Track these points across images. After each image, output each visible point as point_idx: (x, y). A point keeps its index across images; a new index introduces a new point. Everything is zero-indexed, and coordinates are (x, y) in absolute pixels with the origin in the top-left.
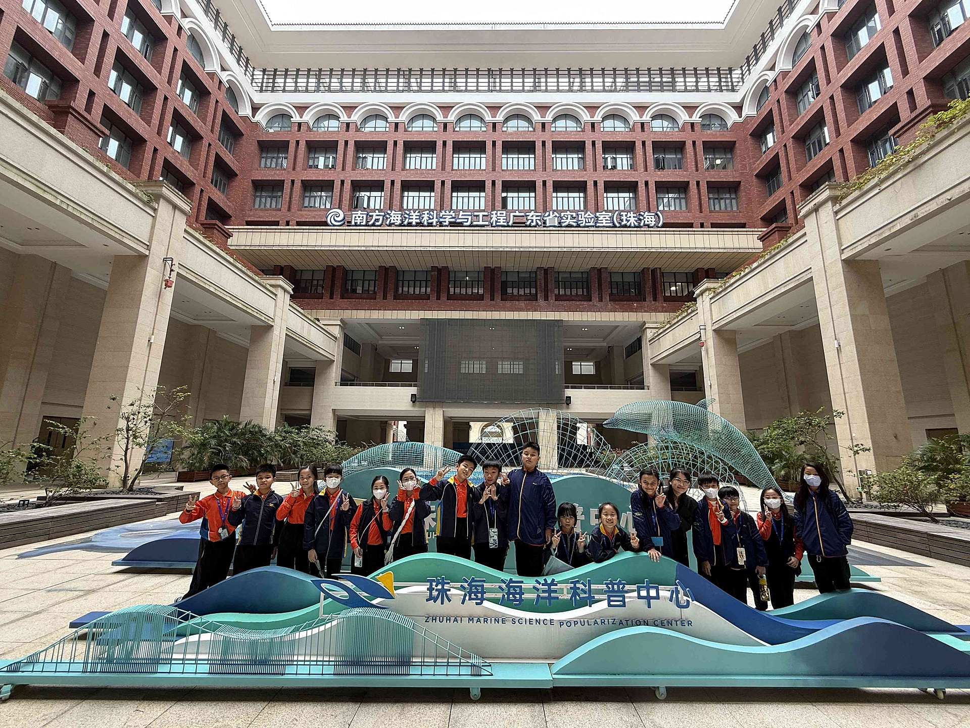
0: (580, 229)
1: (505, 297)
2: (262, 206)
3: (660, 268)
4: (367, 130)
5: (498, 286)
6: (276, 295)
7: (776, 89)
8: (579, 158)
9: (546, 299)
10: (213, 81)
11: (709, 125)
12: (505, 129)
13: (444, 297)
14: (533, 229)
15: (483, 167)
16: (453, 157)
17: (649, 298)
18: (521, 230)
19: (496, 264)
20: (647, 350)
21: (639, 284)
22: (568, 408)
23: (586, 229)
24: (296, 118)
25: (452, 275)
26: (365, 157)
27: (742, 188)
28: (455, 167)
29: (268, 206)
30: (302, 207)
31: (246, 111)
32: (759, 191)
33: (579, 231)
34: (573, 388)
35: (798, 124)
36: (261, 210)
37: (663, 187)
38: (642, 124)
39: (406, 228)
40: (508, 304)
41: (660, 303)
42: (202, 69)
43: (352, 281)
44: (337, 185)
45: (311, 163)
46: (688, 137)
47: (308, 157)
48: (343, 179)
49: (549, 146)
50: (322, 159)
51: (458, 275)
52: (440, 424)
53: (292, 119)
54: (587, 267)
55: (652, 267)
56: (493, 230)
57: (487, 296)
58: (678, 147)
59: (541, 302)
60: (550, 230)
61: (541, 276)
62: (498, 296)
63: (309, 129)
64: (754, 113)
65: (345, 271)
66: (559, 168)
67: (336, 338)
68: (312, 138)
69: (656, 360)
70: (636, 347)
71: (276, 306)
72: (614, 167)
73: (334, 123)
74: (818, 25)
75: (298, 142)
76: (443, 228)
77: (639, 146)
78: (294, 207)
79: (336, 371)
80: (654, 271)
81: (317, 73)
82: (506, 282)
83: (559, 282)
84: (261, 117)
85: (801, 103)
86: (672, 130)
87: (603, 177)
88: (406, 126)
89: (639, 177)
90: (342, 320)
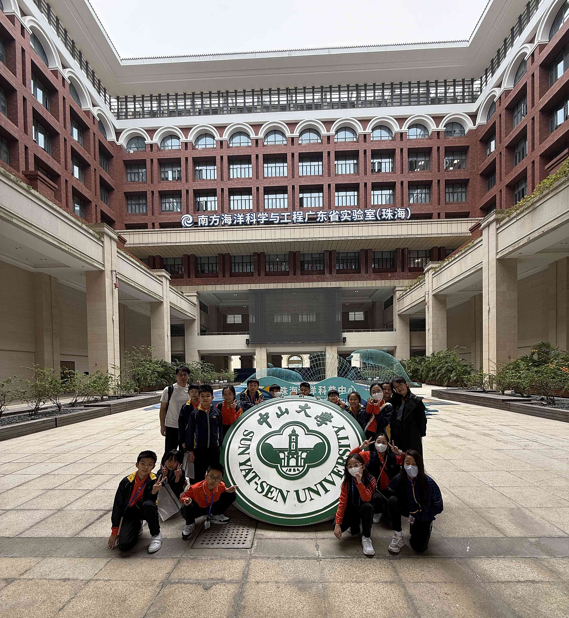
0: (353, 223)
1: (303, 272)
2: (134, 212)
3: (408, 248)
4: (200, 147)
5: (298, 264)
6: (162, 282)
7: (500, 105)
8: (354, 164)
9: (331, 273)
10: (89, 118)
11: (451, 132)
12: (300, 142)
13: (263, 273)
14: (321, 224)
15: (286, 175)
16: (264, 167)
17: (399, 269)
18: (313, 225)
19: (297, 250)
20: (396, 305)
21: (394, 259)
22: (344, 345)
23: (357, 223)
24: (148, 141)
25: (267, 258)
26: (201, 170)
27: (470, 184)
28: (266, 176)
29: (137, 212)
30: (161, 212)
31: (111, 137)
32: (481, 187)
33: (352, 224)
34: (347, 332)
35: (510, 137)
36: (134, 215)
37: (413, 185)
38: (402, 134)
39: (236, 227)
40: (306, 277)
41: (407, 273)
42: (80, 108)
43: (201, 264)
44: (184, 193)
45: (163, 176)
46: (433, 144)
47: (161, 172)
48: (187, 188)
49: (332, 155)
50: (170, 173)
51: (271, 257)
52: (265, 357)
53: (145, 141)
54: (357, 249)
55: (402, 247)
56: (294, 226)
57: (291, 273)
58: (426, 152)
59: (327, 275)
60: (333, 225)
61: (327, 257)
62: (298, 272)
63: (159, 149)
64: (484, 122)
65: (196, 258)
66: (340, 173)
67: (195, 304)
68: (162, 156)
69: (401, 312)
70: (390, 303)
71: (163, 289)
72: (380, 170)
73: (175, 142)
74: (533, 55)
75: (152, 160)
76: (260, 226)
77: (398, 152)
78: (156, 212)
79: (197, 325)
80: (403, 250)
81: (158, 98)
82: (304, 261)
83: (339, 260)
84: (122, 141)
85: (516, 118)
86: (423, 137)
87: (372, 179)
88: (228, 143)
89: (396, 179)
90: (197, 293)
